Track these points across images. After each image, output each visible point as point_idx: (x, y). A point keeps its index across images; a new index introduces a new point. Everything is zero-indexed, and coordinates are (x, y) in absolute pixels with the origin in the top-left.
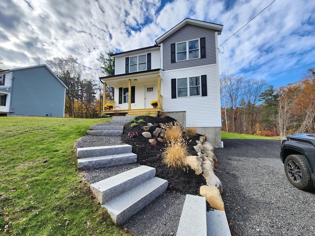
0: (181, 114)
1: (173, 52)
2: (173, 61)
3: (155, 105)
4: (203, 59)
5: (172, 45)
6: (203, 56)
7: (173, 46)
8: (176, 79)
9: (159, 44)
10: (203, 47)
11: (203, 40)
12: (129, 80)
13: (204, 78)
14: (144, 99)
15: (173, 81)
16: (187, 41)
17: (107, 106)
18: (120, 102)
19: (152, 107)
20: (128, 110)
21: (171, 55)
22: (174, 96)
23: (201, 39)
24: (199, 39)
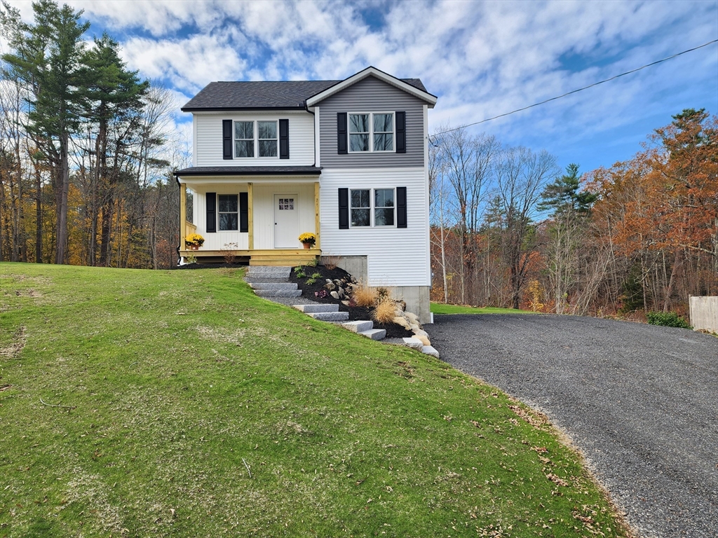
0: (358, 260)
1: (342, 132)
2: (342, 150)
3: (309, 242)
4: (400, 155)
5: (339, 114)
6: (401, 148)
7: (342, 117)
8: (347, 189)
9: (310, 107)
10: (401, 131)
11: (401, 116)
12: (250, 184)
13: (402, 192)
14: (274, 224)
15: (343, 193)
16: (371, 113)
17: (194, 240)
18: (211, 228)
19: (302, 246)
20: (248, 251)
21: (339, 137)
22: (343, 225)
23: (397, 113)
24: (394, 112)
